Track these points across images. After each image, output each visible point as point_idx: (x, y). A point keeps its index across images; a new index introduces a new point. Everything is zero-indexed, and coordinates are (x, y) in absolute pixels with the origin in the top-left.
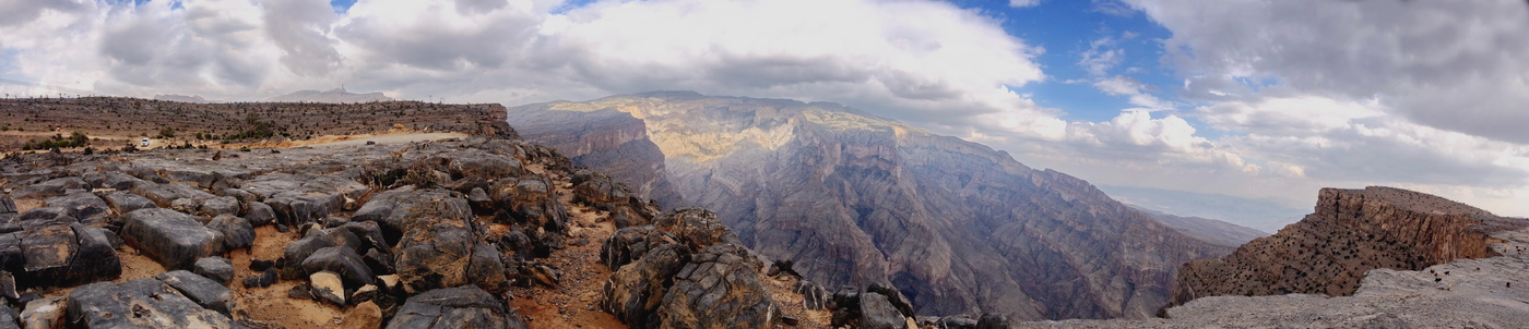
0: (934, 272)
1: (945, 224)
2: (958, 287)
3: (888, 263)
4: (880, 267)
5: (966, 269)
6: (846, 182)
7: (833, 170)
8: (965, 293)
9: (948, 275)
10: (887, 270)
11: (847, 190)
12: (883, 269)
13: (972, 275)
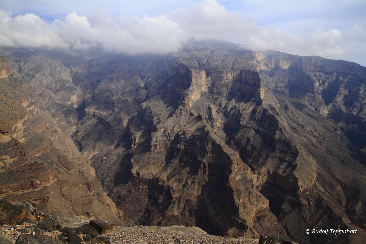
0: (300, 183)
1: (309, 139)
2: (325, 198)
3: (256, 175)
4: (249, 178)
5: (334, 182)
6: (212, 106)
7: (199, 96)
8: (333, 204)
9: (315, 187)
10: (255, 181)
11: (214, 112)
12: (251, 181)
13: (339, 188)
